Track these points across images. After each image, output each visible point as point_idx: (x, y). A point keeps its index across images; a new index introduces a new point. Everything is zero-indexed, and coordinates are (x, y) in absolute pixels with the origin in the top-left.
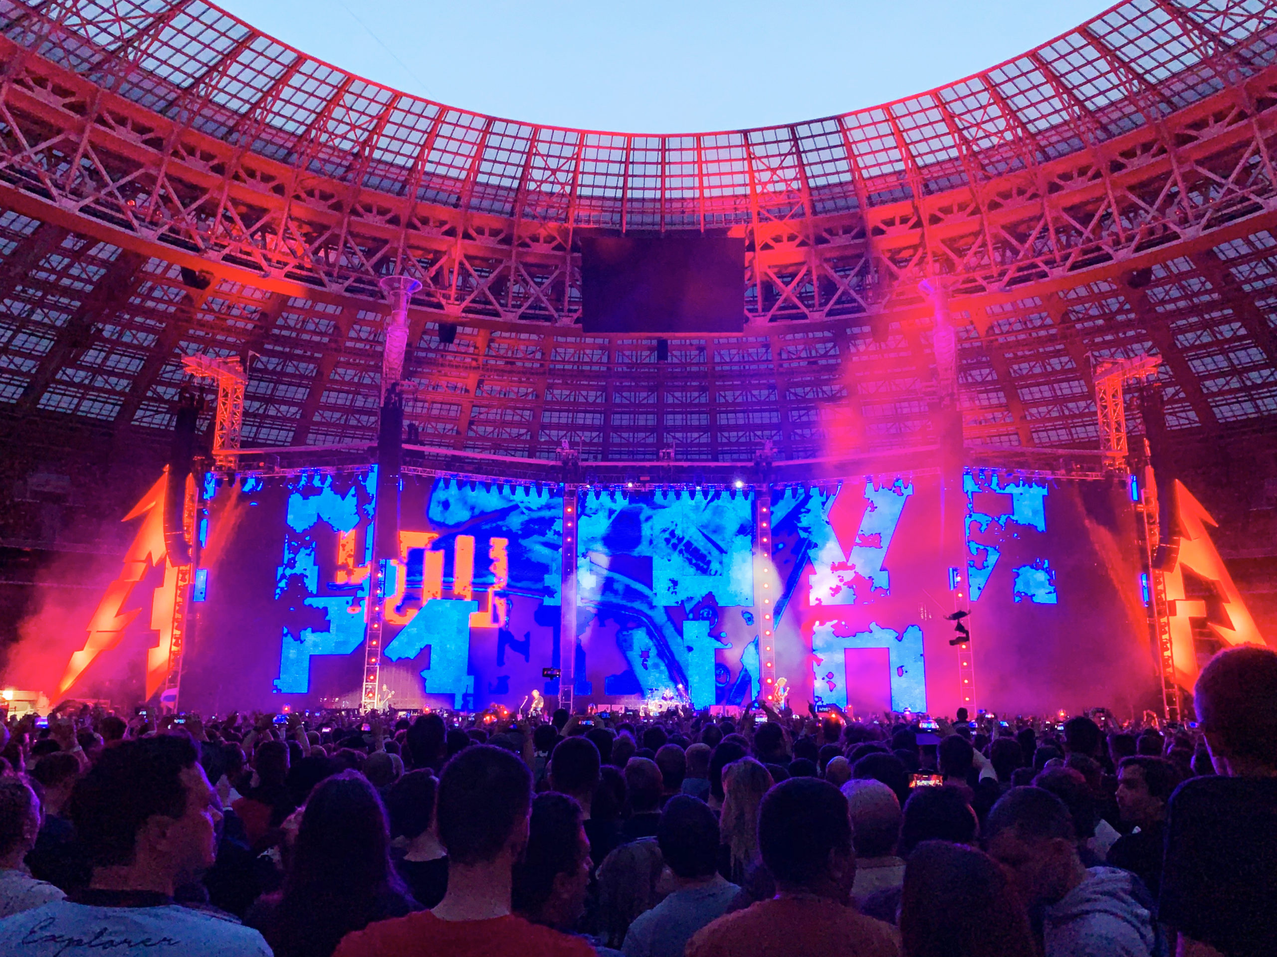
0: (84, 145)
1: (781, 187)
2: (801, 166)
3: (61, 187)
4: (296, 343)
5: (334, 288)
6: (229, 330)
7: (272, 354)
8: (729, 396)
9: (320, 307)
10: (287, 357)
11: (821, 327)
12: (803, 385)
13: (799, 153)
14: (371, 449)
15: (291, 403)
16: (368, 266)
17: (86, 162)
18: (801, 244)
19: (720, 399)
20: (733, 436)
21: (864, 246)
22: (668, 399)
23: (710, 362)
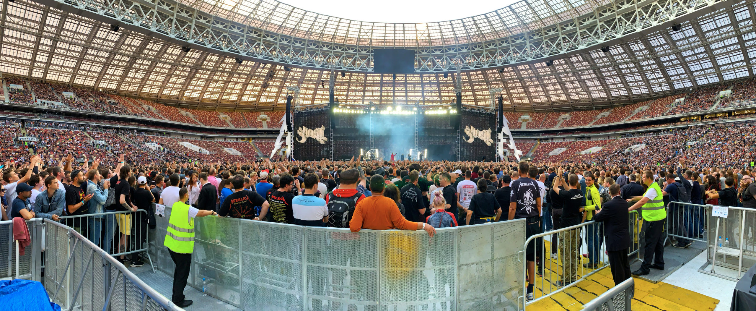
0: (262, 43)
1: (424, 38)
2: (429, 33)
3: (258, 54)
4: (310, 80)
5: (318, 66)
6: (295, 80)
7: (305, 83)
8: (411, 89)
9: (315, 71)
10: (308, 84)
11: (432, 73)
12: (428, 87)
13: (428, 30)
14: (328, 104)
15: (310, 94)
16: (325, 60)
17: (262, 47)
18: (428, 53)
19: (408, 89)
20: (411, 98)
21: (443, 55)
22: (396, 89)
23: (406, 80)
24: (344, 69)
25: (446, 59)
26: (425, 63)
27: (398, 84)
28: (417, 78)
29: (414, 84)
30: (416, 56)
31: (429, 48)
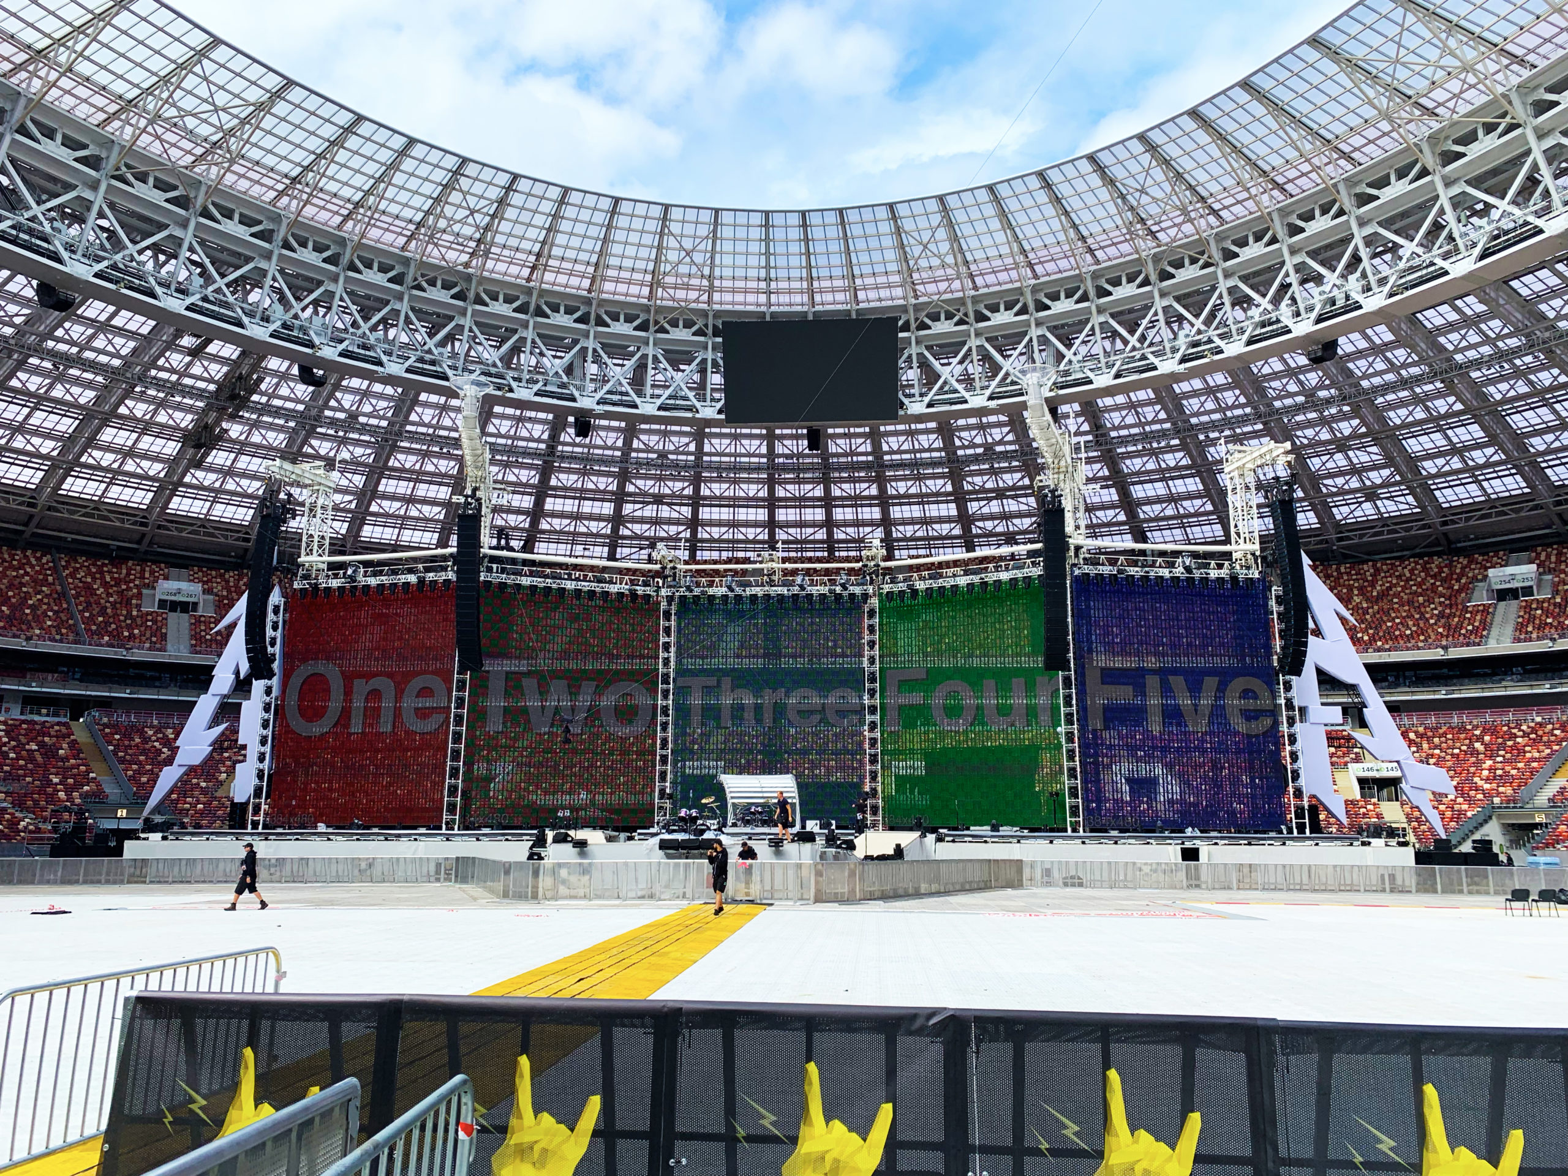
0: (189, 239)
2: (955, 238)
3: (167, 286)
6: (362, 429)
8: (902, 487)
10: (425, 455)
12: (980, 473)
13: (951, 225)
17: (191, 258)
18: (961, 322)
19: (891, 491)
20: (909, 530)
21: (1027, 324)
22: (836, 492)
23: (877, 451)
24: (586, 402)
25: (1043, 340)
26: (949, 371)
27: (840, 468)
28: (924, 440)
29: (916, 468)
30: (908, 341)
31: (962, 301)
